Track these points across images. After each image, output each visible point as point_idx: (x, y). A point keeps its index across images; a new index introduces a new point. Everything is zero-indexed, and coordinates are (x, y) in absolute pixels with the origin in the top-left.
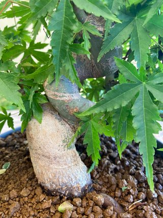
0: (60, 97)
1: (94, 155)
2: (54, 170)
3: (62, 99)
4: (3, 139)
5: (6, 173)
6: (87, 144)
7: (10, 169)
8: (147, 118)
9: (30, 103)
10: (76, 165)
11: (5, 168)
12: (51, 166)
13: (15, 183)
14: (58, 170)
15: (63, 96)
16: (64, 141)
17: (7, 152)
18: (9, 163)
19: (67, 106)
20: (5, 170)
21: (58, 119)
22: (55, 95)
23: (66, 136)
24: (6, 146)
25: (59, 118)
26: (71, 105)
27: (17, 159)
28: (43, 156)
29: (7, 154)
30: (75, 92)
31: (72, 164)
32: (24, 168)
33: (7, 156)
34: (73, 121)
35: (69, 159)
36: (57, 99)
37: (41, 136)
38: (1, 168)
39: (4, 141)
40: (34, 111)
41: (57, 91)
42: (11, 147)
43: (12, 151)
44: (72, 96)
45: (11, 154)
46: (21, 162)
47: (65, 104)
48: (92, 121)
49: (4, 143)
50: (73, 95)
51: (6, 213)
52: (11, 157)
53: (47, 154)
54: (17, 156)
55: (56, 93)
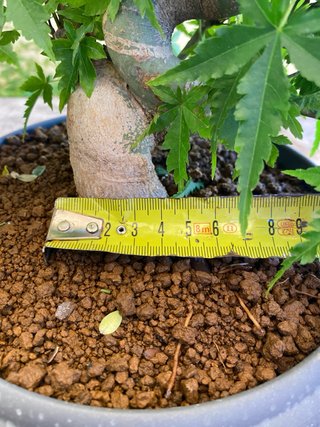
0: (126, 47)
1: (178, 173)
2: (102, 182)
3: (131, 53)
4: (45, 130)
5: (36, 182)
6: (168, 151)
7: (43, 177)
8: (267, 103)
9: (74, 56)
10: (144, 182)
11: (37, 174)
12: (98, 174)
13: (46, 197)
14: (109, 184)
15: (132, 48)
16: (126, 137)
17: (45, 150)
18: (44, 167)
19: (138, 69)
20: (35, 177)
21: (124, 96)
22: (118, 43)
23: (133, 129)
24: (48, 142)
25: (126, 93)
26: (147, 68)
27: (57, 163)
28: (86, 154)
29: (44, 153)
30: (161, 44)
31: (136, 179)
32: (65, 178)
33: (43, 157)
34: (152, 104)
35: (131, 169)
36: (121, 52)
37: (86, 119)
38: (31, 173)
39: (45, 133)
40: (81, 73)
41: (122, 35)
42: (55, 146)
43: (55, 151)
44: (152, 50)
45: (50, 155)
46: (63, 169)
47: (136, 65)
48: (183, 107)
49: (45, 136)
50: (155, 48)
51: (23, 234)
52: (49, 159)
53: (93, 153)
54: (59, 159)
55: (120, 39)
